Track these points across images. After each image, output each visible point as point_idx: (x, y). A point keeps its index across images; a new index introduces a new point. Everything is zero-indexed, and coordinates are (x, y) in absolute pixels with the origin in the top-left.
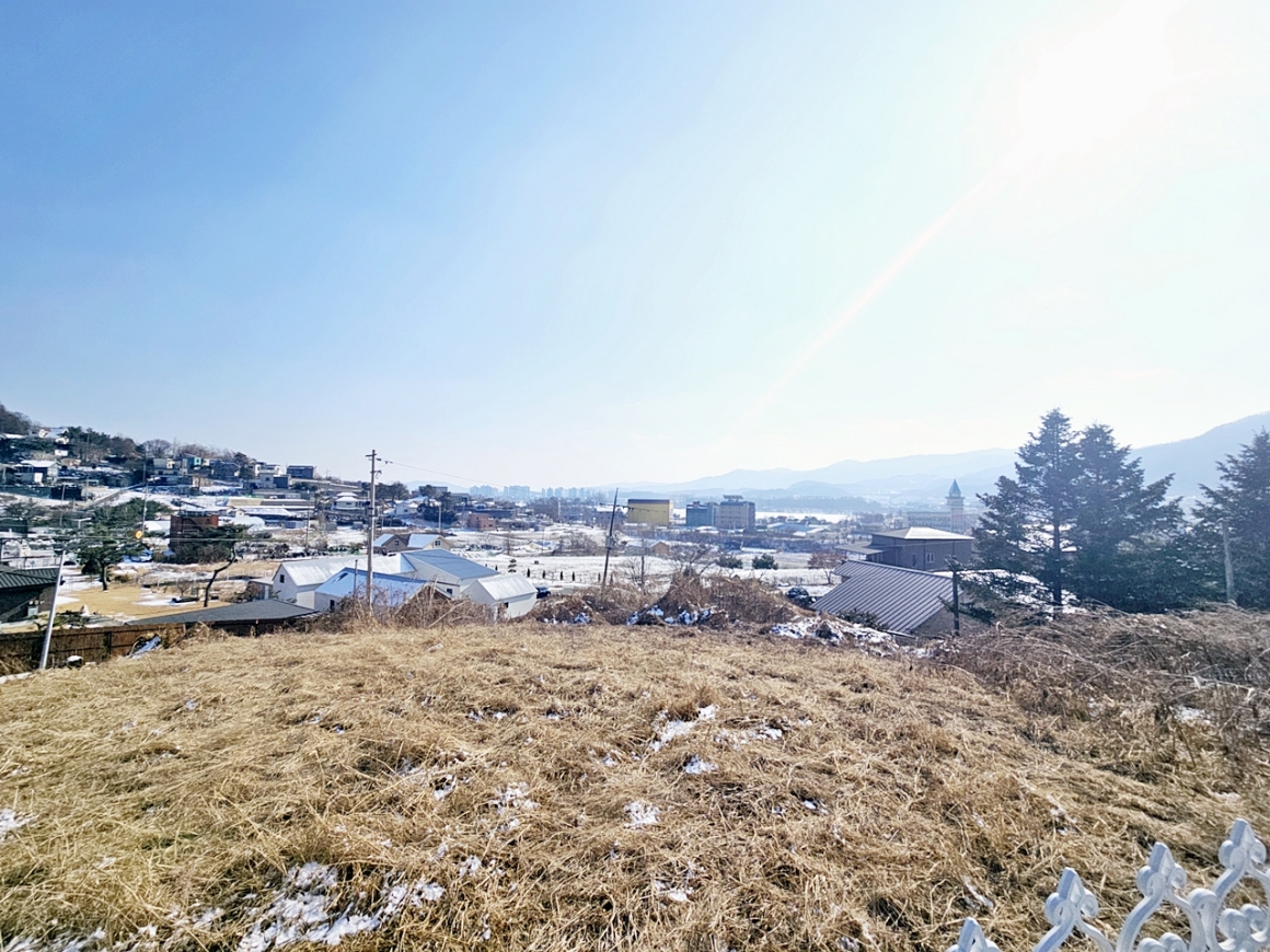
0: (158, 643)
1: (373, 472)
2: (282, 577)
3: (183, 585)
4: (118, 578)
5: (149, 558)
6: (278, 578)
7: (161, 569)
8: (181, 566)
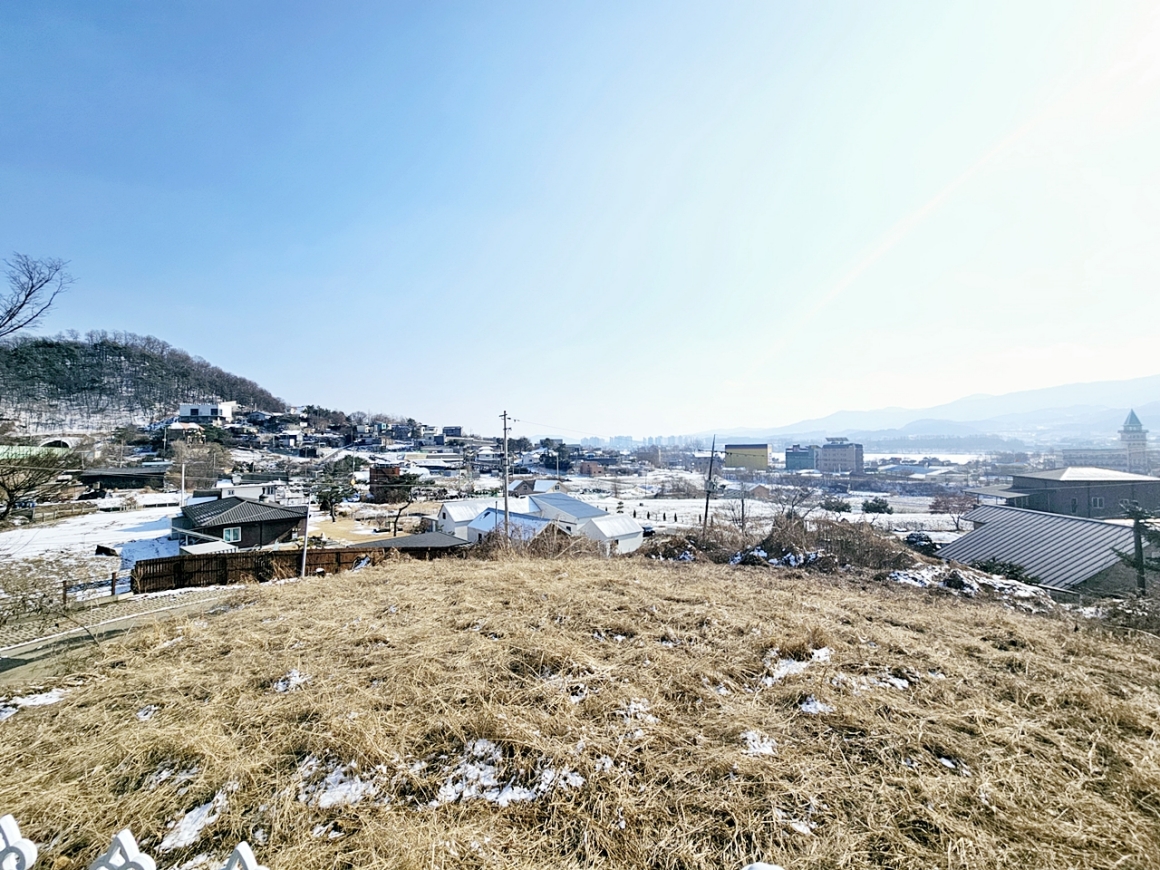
0: (368, 562)
1: (505, 429)
2: (444, 514)
3: (380, 519)
4: (341, 513)
5: (358, 499)
6: (441, 515)
7: (366, 507)
8: (377, 505)
